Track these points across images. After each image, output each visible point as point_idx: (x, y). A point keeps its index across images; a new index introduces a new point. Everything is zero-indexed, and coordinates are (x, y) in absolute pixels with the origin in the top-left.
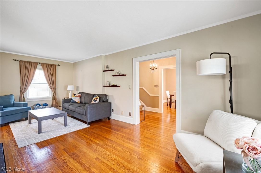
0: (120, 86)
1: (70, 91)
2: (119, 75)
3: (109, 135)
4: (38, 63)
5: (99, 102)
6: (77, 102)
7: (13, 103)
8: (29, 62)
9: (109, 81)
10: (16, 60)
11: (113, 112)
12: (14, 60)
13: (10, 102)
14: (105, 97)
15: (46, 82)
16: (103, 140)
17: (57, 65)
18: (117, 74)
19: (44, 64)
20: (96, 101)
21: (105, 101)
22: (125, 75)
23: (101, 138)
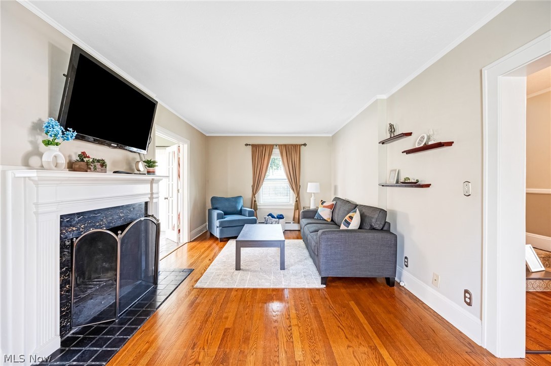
0: (428, 186)
1: (313, 194)
2: (426, 147)
3: (349, 346)
4: (273, 145)
5: (360, 228)
6: (325, 220)
7: (240, 209)
8: (263, 145)
9: (395, 170)
10: (248, 145)
11: (407, 266)
12: (247, 145)
13: (236, 207)
14: (376, 216)
15: (285, 177)
16: (317, 358)
17: (302, 145)
18: (419, 143)
19: (281, 145)
20: (349, 224)
21: (377, 226)
22: (450, 144)
23: (320, 344)
